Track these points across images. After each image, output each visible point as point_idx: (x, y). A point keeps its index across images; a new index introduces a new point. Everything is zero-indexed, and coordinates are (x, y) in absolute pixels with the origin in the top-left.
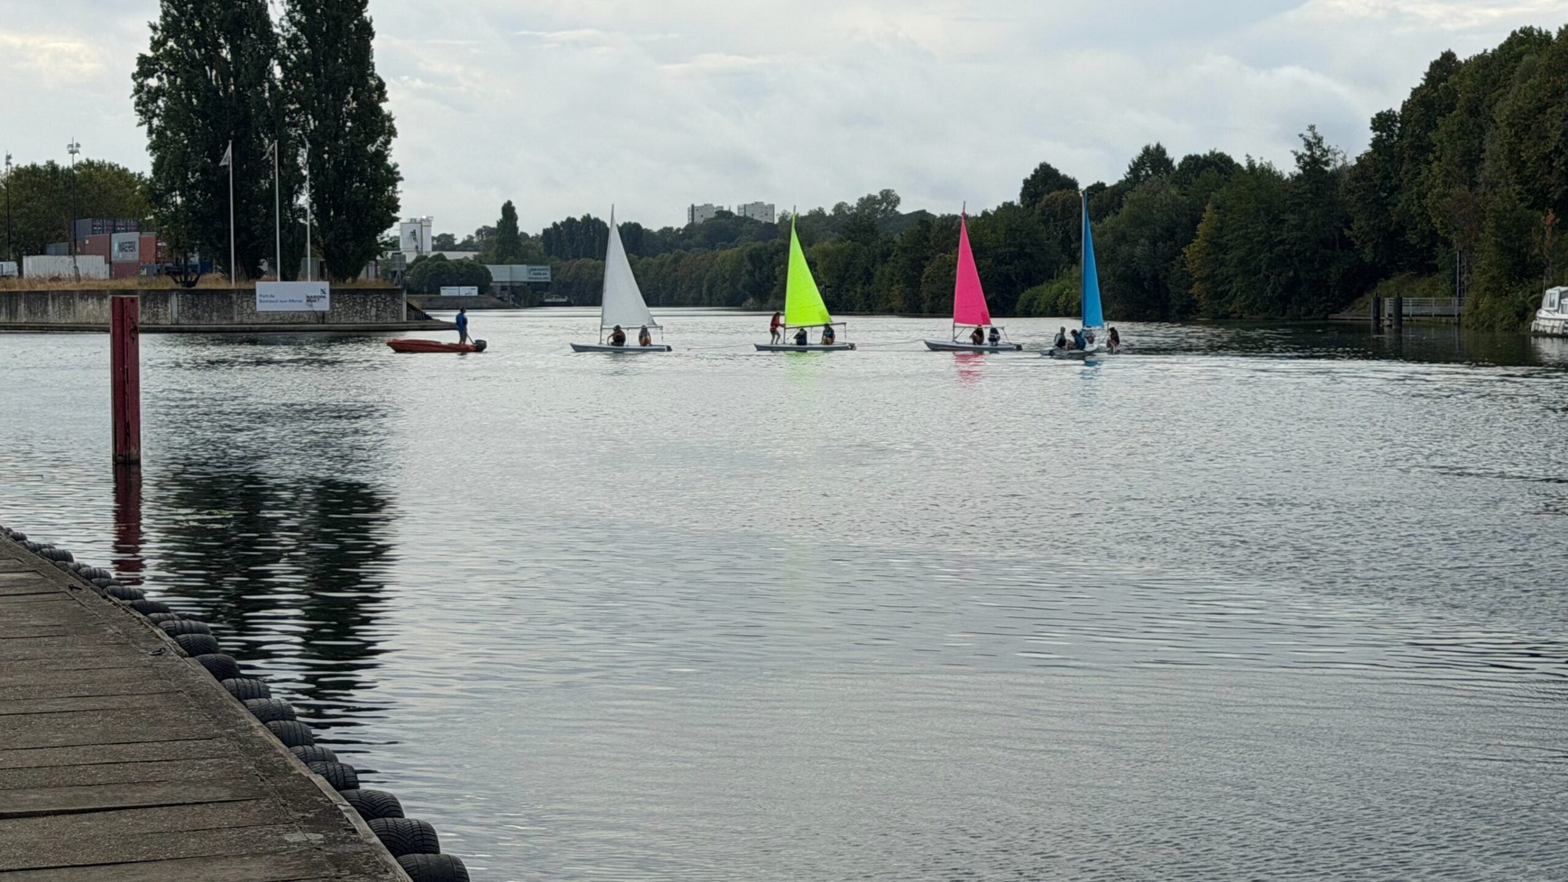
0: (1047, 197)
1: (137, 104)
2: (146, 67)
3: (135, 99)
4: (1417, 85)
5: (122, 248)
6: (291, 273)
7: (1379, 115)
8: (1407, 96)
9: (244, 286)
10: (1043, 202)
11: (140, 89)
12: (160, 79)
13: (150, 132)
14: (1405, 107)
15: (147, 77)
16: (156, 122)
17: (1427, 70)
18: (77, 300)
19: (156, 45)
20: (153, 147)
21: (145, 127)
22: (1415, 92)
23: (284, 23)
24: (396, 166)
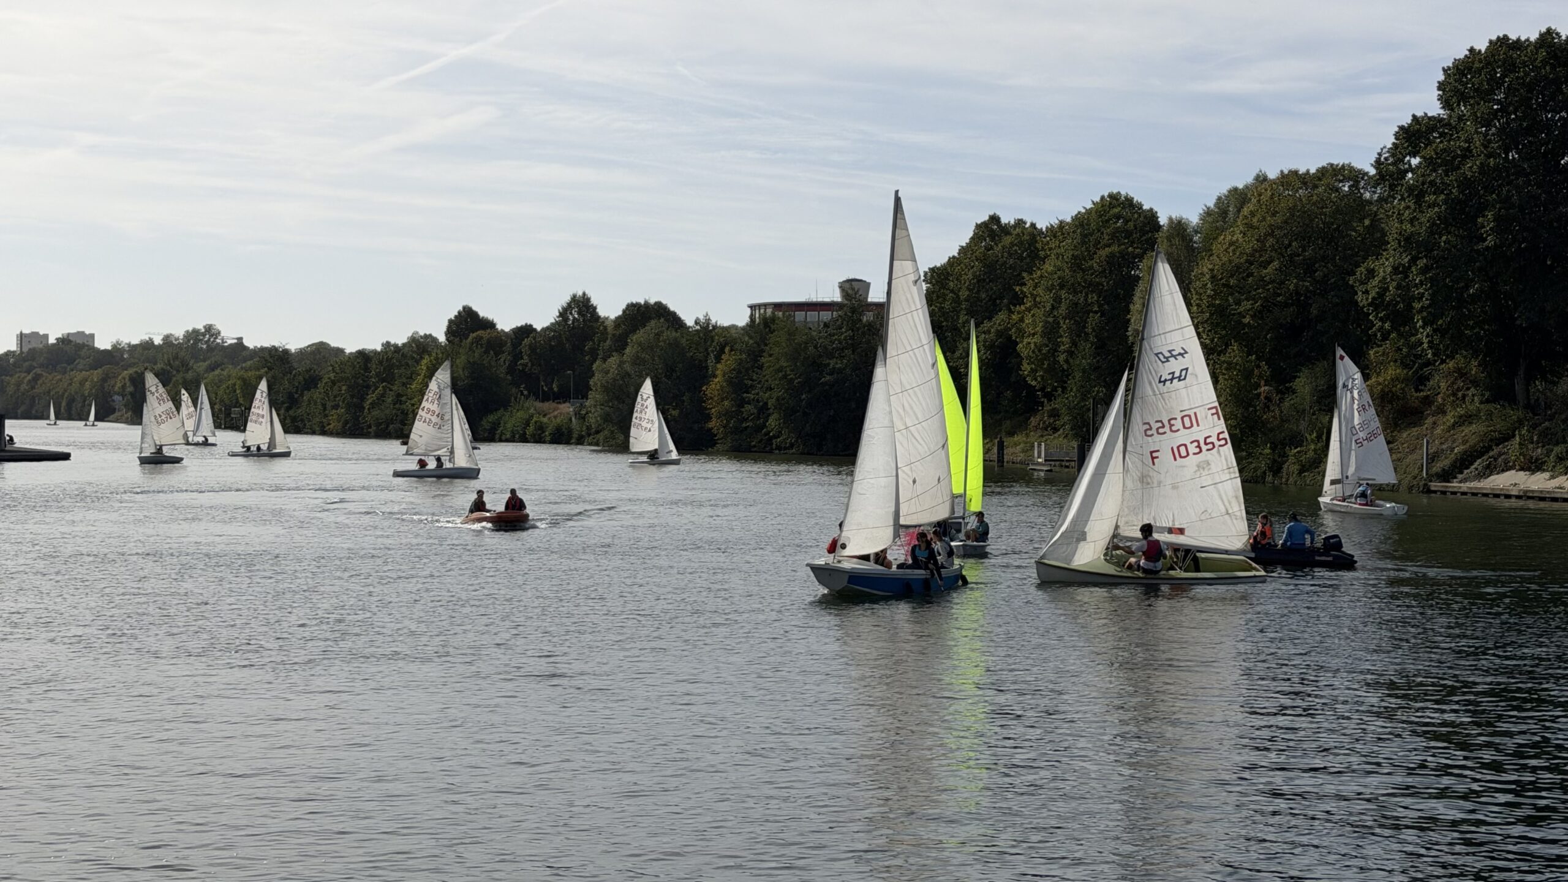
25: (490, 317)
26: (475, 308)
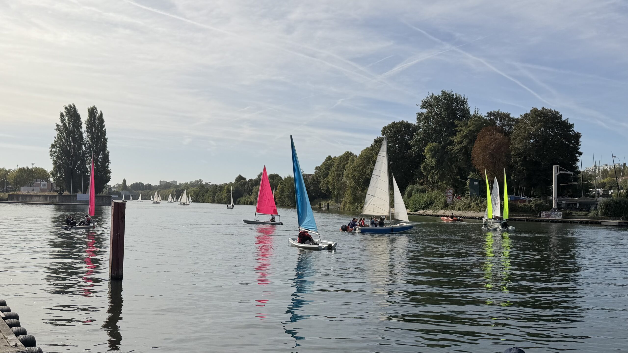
0: (240, 181)
1: (50, 154)
2: (53, 146)
3: (50, 153)
4: (324, 162)
5: (43, 186)
6: (85, 192)
7: (316, 167)
8: (322, 163)
9: (74, 195)
10: (240, 182)
11: (51, 151)
12: (56, 149)
13: (53, 160)
14: (321, 166)
15: (53, 148)
16: (54, 158)
17: (326, 159)
18: (34, 196)
19: (55, 141)
20: (54, 164)
21: (52, 159)
22: (323, 163)
23: (86, 138)
24: (110, 169)
25: (245, 177)
26: (242, 175)
